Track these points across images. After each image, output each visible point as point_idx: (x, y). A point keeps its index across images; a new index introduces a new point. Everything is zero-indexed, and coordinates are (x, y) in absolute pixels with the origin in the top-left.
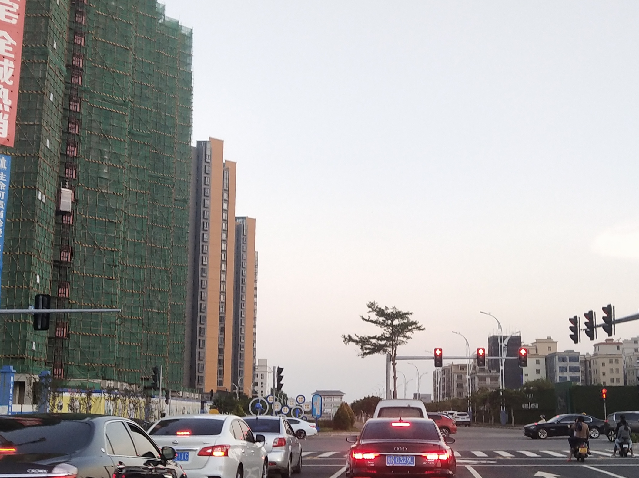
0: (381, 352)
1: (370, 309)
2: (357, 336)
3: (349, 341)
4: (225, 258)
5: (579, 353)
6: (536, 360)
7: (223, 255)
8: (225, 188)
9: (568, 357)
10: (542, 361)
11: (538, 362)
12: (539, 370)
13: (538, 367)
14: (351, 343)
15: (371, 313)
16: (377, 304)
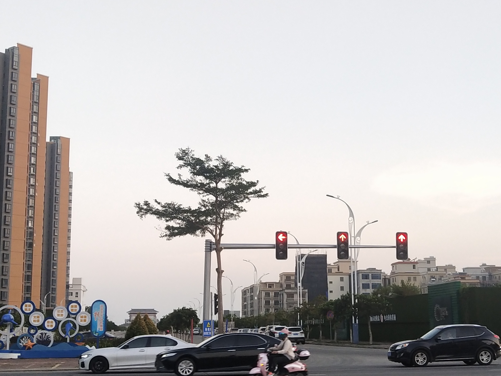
0: (198, 232)
1: (182, 162)
2: (159, 203)
3: (146, 213)
4: (34, 172)
5: (381, 270)
6: (341, 278)
7: (32, 169)
8: (35, 100)
9: (370, 275)
10: (346, 278)
11: (342, 279)
12: (343, 287)
13: (342, 284)
14: (148, 215)
15: (183, 168)
16: (193, 153)
